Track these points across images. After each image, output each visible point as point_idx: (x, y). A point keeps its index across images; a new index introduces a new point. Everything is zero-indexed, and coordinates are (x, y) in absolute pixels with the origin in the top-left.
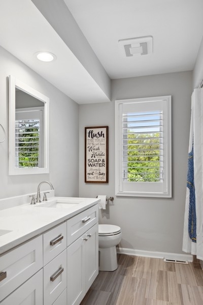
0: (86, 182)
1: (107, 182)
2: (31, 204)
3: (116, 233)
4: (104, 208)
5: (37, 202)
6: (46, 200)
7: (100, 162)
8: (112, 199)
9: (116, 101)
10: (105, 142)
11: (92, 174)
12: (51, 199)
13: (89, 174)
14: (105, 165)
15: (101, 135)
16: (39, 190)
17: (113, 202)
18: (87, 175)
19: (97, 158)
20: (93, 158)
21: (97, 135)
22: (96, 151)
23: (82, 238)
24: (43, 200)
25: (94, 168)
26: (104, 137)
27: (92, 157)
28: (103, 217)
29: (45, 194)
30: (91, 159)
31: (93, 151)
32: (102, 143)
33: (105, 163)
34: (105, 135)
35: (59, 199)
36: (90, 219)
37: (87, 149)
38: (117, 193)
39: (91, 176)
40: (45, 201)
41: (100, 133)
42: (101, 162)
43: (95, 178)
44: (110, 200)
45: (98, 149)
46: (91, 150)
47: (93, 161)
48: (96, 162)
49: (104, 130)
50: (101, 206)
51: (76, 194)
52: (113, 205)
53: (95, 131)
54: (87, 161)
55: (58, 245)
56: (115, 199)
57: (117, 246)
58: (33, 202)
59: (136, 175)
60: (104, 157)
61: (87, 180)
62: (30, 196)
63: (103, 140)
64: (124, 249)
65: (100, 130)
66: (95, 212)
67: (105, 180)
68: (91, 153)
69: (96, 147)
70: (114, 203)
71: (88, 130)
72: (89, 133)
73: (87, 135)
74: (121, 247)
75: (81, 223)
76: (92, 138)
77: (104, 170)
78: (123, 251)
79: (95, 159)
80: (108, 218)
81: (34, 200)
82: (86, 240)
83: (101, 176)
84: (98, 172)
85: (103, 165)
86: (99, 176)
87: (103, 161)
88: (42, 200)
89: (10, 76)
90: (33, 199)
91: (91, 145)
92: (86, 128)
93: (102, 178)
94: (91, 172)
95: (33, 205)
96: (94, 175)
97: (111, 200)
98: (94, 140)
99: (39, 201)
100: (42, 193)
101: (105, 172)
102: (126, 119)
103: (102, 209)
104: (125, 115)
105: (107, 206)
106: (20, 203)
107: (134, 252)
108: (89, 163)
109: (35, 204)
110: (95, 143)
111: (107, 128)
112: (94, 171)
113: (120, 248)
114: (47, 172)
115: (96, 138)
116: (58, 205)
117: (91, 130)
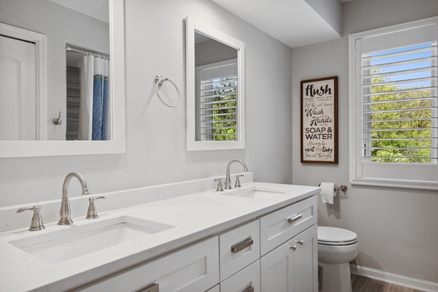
0: (302, 161)
1: (336, 161)
2: (218, 190)
3: (348, 243)
4: (331, 202)
5: (226, 188)
6: (239, 186)
7: (324, 132)
8: (345, 189)
9: (350, 36)
10: (332, 101)
11: (312, 151)
12: (247, 185)
13: (308, 150)
14: (333, 137)
15: (326, 90)
16: (228, 171)
17: (345, 194)
18: (304, 152)
19: (319, 126)
20: (314, 126)
21: (320, 91)
22: (317, 116)
23: (288, 245)
24: (236, 186)
25: (315, 141)
26: (330, 93)
27: (311, 125)
28: (329, 215)
29: (237, 178)
30: (310, 127)
31: (313, 115)
32: (328, 102)
33: (333, 133)
34: (333, 91)
35: (259, 185)
36: (300, 217)
37: (305, 114)
38: (352, 179)
39: (310, 153)
40: (237, 188)
41: (324, 88)
42: (326, 132)
43: (317, 156)
44: (340, 191)
45: (322, 112)
46: (310, 113)
47: (313, 130)
48: (318, 133)
49: (331, 84)
50: (326, 199)
51: (288, 179)
52: (347, 198)
53: (317, 86)
54: (304, 131)
55: (244, 253)
56: (350, 189)
57: (353, 263)
58: (220, 188)
59: (395, 152)
60: (332, 125)
61: (305, 159)
62: (215, 180)
63: (329, 99)
64: (365, 268)
65: (323, 84)
66: (312, 207)
67: (332, 159)
68: (310, 119)
69: (319, 109)
70: (347, 196)
71: (305, 85)
72: (307, 89)
73: (305, 92)
74: (361, 265)
75: (285, 222)
76: (312, 96)
77: (330, 143)
78: (363, 271)
79: (316, 127)
80: (338, 217)
81: (222, 186)
82: (294, 249)
83: (326, 153)
84: (321, 147)
85: (329, 137)
86: (322, 153)
87: (329, 130)
88: (233, 186)
89: (187, 17)
90: (220, 184)
91: (311, 106)
92: (302, 83)
93: (328, 156)
94: (310, 147)
95: (220, 192)
96: (316, 152)
97: (343, 190)
98: (315, 100)
99: (228, 187)
100: (233, 176)
101: (332, 147)
102: (369, 62)
103: (328, 204)
104: (366, 56)
105: (336, 199)
106: (202, 189)
107: (384, 276)
108: (308, 134)
109: (222, 190)
110: (316, 103)
111: (336, 79)
112: (316, 146)
113: (359, 267)
114: (242, 147)
115: (318, 96)
116: (257, 194)
117: (310, 84)
